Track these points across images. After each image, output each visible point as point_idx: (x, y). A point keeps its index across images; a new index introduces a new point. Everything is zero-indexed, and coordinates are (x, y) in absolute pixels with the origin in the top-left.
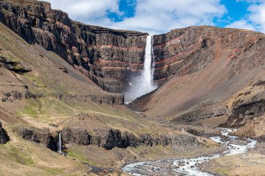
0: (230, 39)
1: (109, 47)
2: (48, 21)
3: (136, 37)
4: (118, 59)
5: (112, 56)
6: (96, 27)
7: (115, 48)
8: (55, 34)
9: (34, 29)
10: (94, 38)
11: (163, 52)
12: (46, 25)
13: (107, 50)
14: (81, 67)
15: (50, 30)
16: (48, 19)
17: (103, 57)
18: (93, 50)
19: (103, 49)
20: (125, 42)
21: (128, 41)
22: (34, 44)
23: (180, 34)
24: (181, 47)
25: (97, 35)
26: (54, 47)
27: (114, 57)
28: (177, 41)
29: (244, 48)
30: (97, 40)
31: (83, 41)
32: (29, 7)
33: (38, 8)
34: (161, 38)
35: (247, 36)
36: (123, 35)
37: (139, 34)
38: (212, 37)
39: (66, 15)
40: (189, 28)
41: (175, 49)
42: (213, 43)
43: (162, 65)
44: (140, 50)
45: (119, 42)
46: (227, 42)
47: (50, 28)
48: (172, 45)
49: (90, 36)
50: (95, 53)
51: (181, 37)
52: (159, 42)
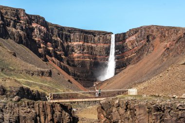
0: (167, 35)
1: (81, 43)
2: (21, 23)
3: (103, 36)
4: (88, 53)
5: (83, 50)
6: (71, 28)
7: (86, 44)
8: (26, 32)
9: (8, 28)
10: (70, 36)
11: (124, 47)
12: (19, 25)
13: (79, 46)
14: (53, 58)
15: (22, 29)
16: (21, 21)
17: (76, 51)
18: (68, 46)
19: (76, 45)
20: (94, 39)
21: (96, 38)
22: (7, 39)
23: (136, 32)
24: (136, 42)
25: (72, 34)
26: (24, 41)
27: (85, 51)
28: (133, 38)
29: (175, 42)
30: (72, 38)
31: (59, 39)
32: (6, 13)
33: (13, 13)
34: (122, 36)
35: (179, 32)
36: (93, 34)
37: (105, 33)
38: (154, 34)
39: (43, 19)
40: (142, 27)
41: (132, 44)
42: (154, 38)
43: (123, 57)
44: (106, 46)
45: (89, 39)
46: (164, 37)
47: (22, 27)
48: (130, 41)
49: (66, 35)
50: (70, 48)
51: (136, 35)
52: (121, 39)
